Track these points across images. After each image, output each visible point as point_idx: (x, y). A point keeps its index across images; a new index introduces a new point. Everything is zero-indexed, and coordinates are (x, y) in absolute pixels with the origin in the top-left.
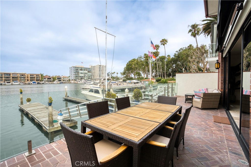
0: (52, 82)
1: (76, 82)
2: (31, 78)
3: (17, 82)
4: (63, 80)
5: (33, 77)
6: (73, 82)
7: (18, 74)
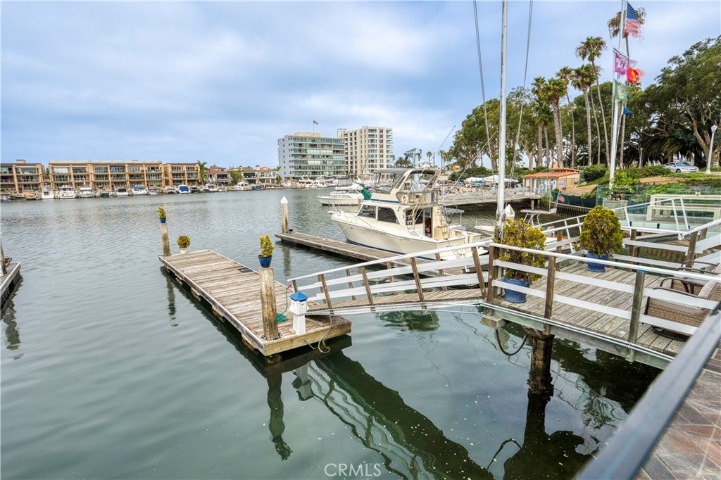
0: (230, 187)
1: (299, 185)
2: (173, 175)
3: (141, 188)
4: (260, 180)
5: (179, 172)
6: (289, 184)
7: (141, 165)
